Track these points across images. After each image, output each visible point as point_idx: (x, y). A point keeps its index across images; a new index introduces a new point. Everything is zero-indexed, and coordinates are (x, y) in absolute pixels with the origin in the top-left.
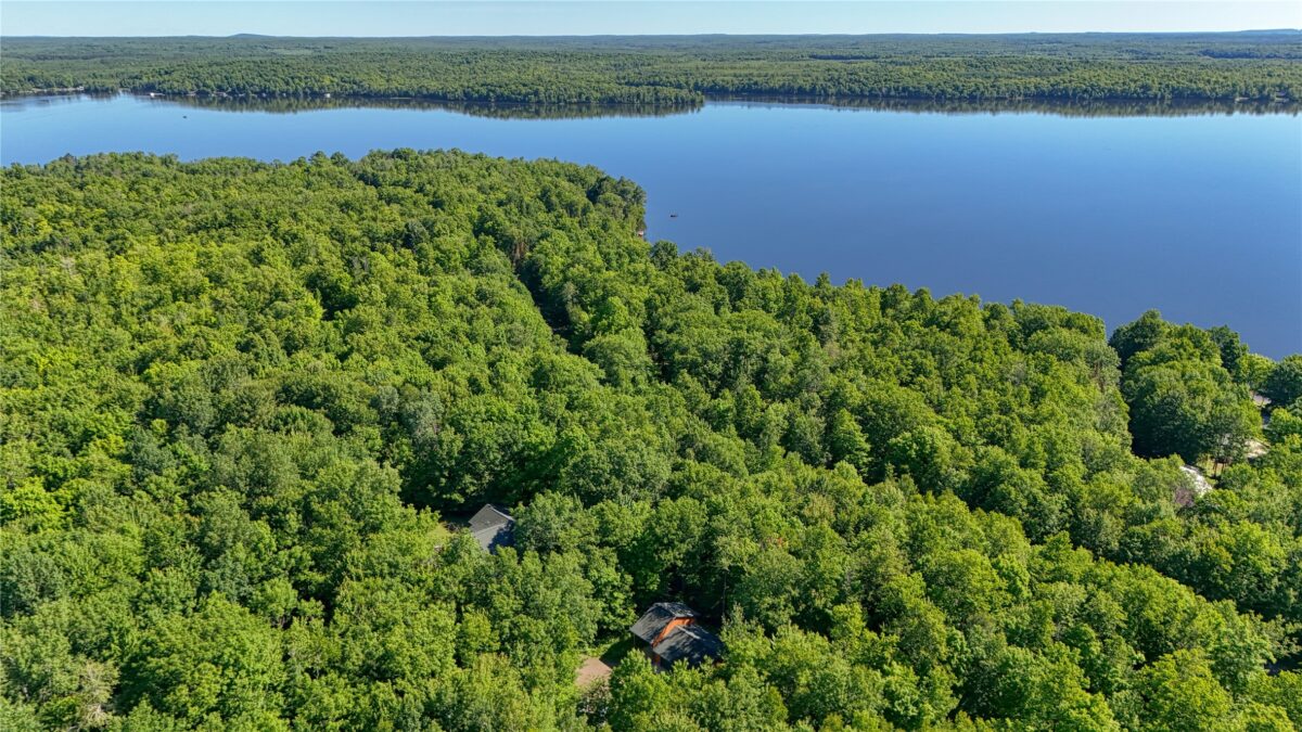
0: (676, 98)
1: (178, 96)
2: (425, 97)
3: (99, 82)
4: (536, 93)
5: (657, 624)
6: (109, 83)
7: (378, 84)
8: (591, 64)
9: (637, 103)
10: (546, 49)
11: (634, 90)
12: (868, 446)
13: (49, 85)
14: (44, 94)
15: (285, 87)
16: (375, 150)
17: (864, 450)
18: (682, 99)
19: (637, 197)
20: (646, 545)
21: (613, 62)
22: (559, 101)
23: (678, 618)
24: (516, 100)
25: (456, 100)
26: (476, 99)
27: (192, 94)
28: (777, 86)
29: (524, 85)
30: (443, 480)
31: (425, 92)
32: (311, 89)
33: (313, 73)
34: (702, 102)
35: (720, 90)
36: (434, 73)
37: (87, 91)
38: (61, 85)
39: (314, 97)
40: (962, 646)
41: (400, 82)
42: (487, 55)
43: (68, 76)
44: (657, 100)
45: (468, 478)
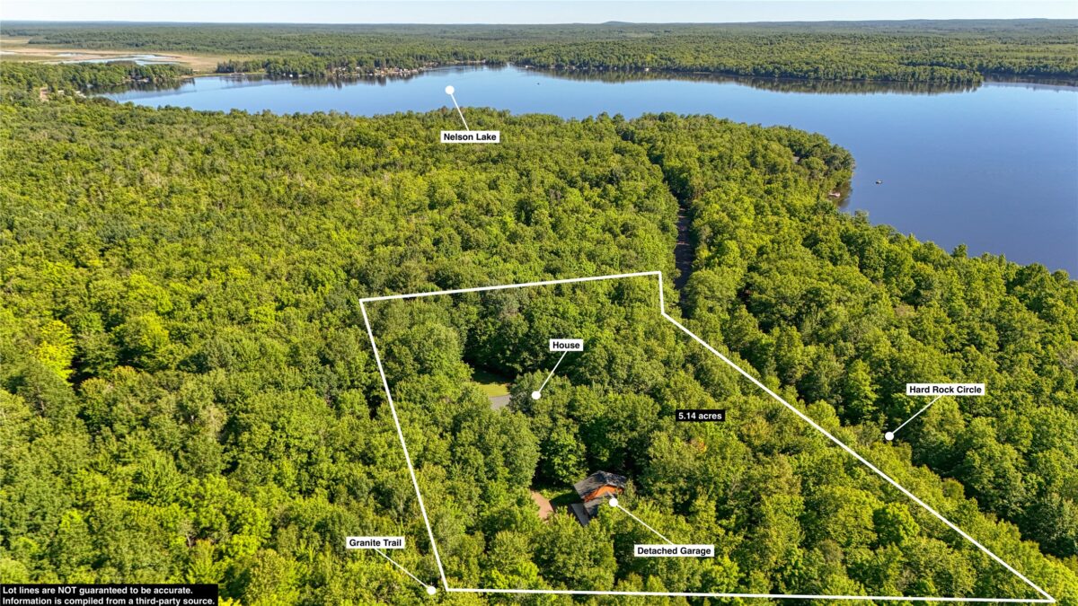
0: (952, 78)
1: (542, 68)
2: (722, 72)
3: (495, 57)
4: (816, 71)
5: (593, 486)
6: (502, 58)
7: (687, 61)
8: (884, 45)
9: (911, 81)
10: (847, 32)
11: (910, 69)
12: (874, 396)
13: (465, 59)
14: (461, 64)
15: (617, 63)
16: (647, 113)
17: (870, 399)
18: (959, 79)
19: (845, 163)
20: (601, 424)
21: (906, 44)
22: (836, 77)
23: (609, 485)
24: (797, 77)
25: (746, 75)
26: (762, 75)
27: (552, 67)
28: (1069, 70)
29: (807, 64)
30: (508, 352)
31: (722, 68)
32: (635, 64)
33: (640, 52)
34: (979, 82)
35: (1004, 72)
36: (738, 52)
37: (487, 63)
38: (472, 58)
39: (636, 71)
40: (796, 562)
41: (707, 60)
42: (790, 37)
43: (479, 52)
44: (932, 79)
45: (525, 354)
